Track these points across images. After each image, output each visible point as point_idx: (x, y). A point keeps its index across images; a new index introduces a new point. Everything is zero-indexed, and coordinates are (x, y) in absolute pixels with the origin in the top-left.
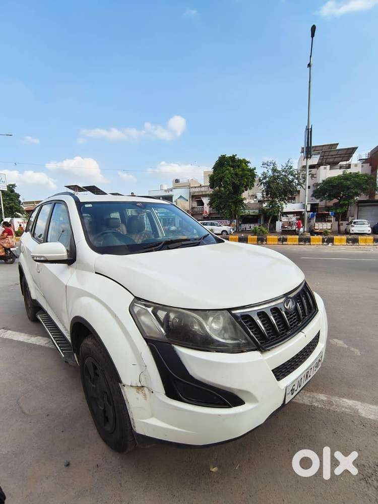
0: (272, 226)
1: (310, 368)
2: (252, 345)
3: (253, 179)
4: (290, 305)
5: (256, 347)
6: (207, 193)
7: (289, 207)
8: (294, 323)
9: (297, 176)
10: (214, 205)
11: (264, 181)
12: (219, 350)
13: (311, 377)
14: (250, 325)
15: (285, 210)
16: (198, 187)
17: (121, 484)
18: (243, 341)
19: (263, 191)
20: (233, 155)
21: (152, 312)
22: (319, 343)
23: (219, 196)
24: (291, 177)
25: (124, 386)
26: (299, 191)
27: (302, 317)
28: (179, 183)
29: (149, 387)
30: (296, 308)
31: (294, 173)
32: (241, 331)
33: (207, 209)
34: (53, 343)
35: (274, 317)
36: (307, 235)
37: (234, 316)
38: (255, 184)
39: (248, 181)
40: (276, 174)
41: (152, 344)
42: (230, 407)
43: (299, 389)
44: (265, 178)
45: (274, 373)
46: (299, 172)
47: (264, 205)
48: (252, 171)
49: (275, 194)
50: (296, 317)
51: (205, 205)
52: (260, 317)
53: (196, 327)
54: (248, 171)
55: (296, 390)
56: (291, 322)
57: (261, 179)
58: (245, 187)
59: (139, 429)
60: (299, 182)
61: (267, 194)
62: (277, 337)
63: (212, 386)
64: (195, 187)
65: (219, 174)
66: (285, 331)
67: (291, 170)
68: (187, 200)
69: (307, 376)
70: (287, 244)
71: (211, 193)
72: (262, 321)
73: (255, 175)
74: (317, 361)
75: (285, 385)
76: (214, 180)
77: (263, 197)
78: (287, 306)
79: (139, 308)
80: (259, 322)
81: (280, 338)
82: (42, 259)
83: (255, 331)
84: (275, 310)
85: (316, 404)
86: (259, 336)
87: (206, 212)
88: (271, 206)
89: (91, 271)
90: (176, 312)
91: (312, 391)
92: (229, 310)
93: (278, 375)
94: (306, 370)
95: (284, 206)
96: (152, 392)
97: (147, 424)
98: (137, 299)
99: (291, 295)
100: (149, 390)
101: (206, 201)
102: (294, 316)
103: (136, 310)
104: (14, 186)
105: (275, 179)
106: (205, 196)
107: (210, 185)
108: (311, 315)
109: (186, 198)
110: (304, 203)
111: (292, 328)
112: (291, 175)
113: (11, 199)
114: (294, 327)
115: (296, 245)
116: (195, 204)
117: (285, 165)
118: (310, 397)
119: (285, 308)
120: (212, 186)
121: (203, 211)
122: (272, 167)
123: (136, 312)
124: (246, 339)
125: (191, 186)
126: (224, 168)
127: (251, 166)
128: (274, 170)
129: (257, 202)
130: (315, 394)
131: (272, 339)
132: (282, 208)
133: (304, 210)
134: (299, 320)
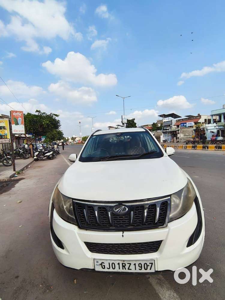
1: (127, 262)
5: (77, 224)
8: (124, 224)
30: (129, 215)
45: (86, 245)
50: (127, 221)
55: (107, 268)
66: (107, 225)
75: (93, 257)
92: (73, 199)
94: (121, 261)
99: (128, 204)
104: (134, 119)
111: (117, 226)
114: (121, 226)
131: (93, 225)
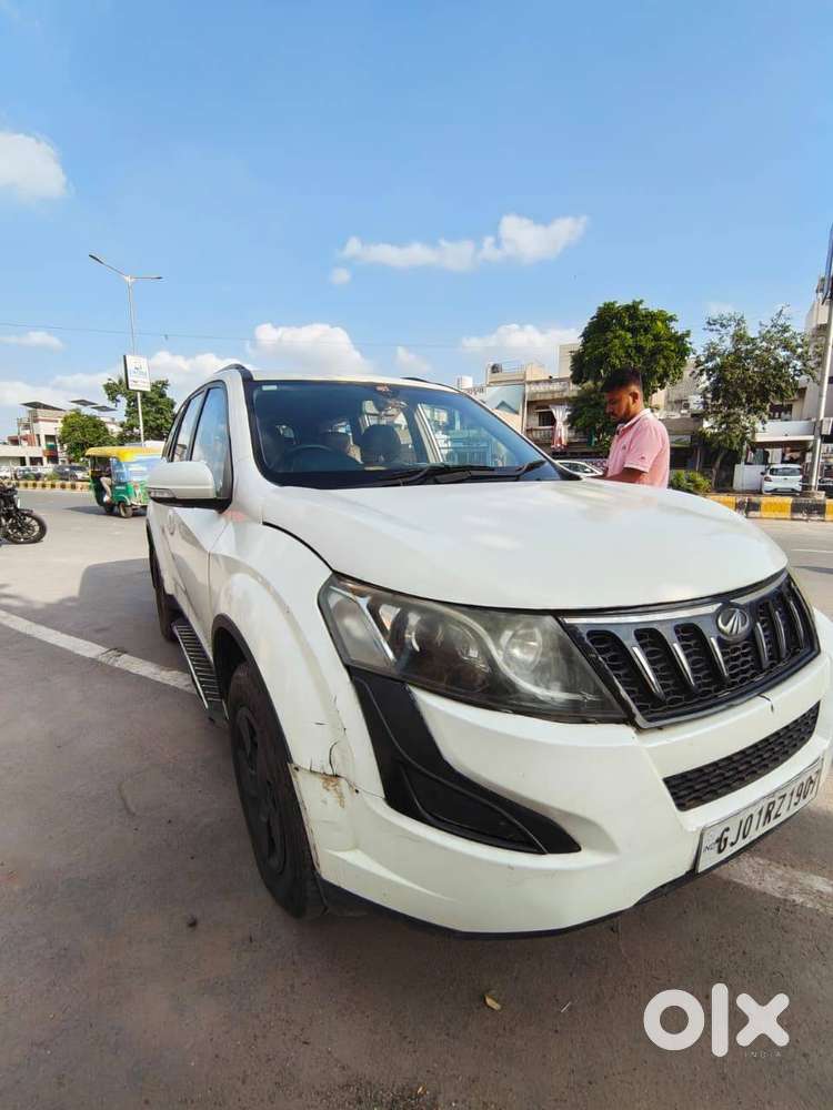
0: (724, 474)
1: (779, 794)
2: (612, 708)
3: (682, 359)
4: (736, 626)
5: (626, 716)
6: (565, 394)
7: (771, 431)
8: (745, 672)
9: (800, 350)
10: (580, 423)
11: (710, 365)
12: (521, 709)
13: (780, 820)
14: (613, 659)
15: (760, 438)
16: (545, 381)
17: (292, 986)
18: (590, 697)
19: (706, 389)
20: (634, 302)
21: (368, 607)
22: (815, 735)
23: (592, 403)
24: (782, 354)
25: (297, 769)
26: (805, 389)
27: (766, 662)
28: (500, 374)
29: (351, 778)
30: (751, 636)
31: (794, 343)
32: (583, 668)
33: (563, 432)
34: (193, 680)
35: (684, 648)
36: (817, 498)
37: (571, 631)
38: (686, 373)
39: (668, 365)
40: (744, 348)
41: (361, 681)
42: (540, 852)
43: (742, 843)
44: (710, 357)
45: (669, 788)
46: (807, 339)
47: (706, 424)
48: (679, 340)
49: (736, 396)
50: (749, 658)
51: (559, 424)
52: (642, 641)
53: (474, 653)
54: (669, 340)
55: (732, 844)
56: (732, 668)
57: (703, 359)
58: (660, 380)
59: (328, 873)
60: (805, 365)
61: (716, 397)
62: (687, 699)
63: (494, 794)
64: (537, 382)
65: (596, 348)
66: (712, 689)
67: (787, 335)
68: (517, 413)
69: (769, 813)
70: (761, 518)
71: (575, 394)
72: (648, 655)
73: (688, 349)
74: (804, 779)
75: (701, 824)
76: (583, 365)
77: (705, 404)
78: (725, 624)
79: (340, 598)
80: (638, 654)
81: (696, 703)
82: (166, 495)
83: (626, 675)
84: (689, 632)
85: (799, 899)
86: (636, 689)
87: (560, 439)
88: (723, 426)
89: (255, 520)
90: (421, 610)
91: (793, 867)
92: (558, 614)
93: (682, 797)
94: (769, 796)
95: (759, 426)
96: (357, 791)
97: (344, 861)
98: (338, 576)
99: (742, 601)
100: (350, 786)
101: (561, 414)
102: (745, 655)
103: (334, 600)
104: (165, 384)
105: (739, 359)
106: (559, 402)
107: (572, 377)
108: (795, 659)
109: (513, 407)
110: (814, 420)
111: (734, 683)
112: (786, 348)
113: (160, 411)
114: (743, 680)
115: (786, 519)
116: (535, 422)
117: (770, 324)
118: (782, 878)
119: (719, 629)
120: (577, 378)
121: (552, 438)
122: (731, 330)
123: (332, 606)
124: (597, 692)
125: (528, 379)
126: (610, 335)
127: (677, 328)
128: (739, 338)
129: (689, 416)
130: (798, 874)
131: (672, 702)
132: (754, 432)
133: (812, 438)
134: (758, 667)
